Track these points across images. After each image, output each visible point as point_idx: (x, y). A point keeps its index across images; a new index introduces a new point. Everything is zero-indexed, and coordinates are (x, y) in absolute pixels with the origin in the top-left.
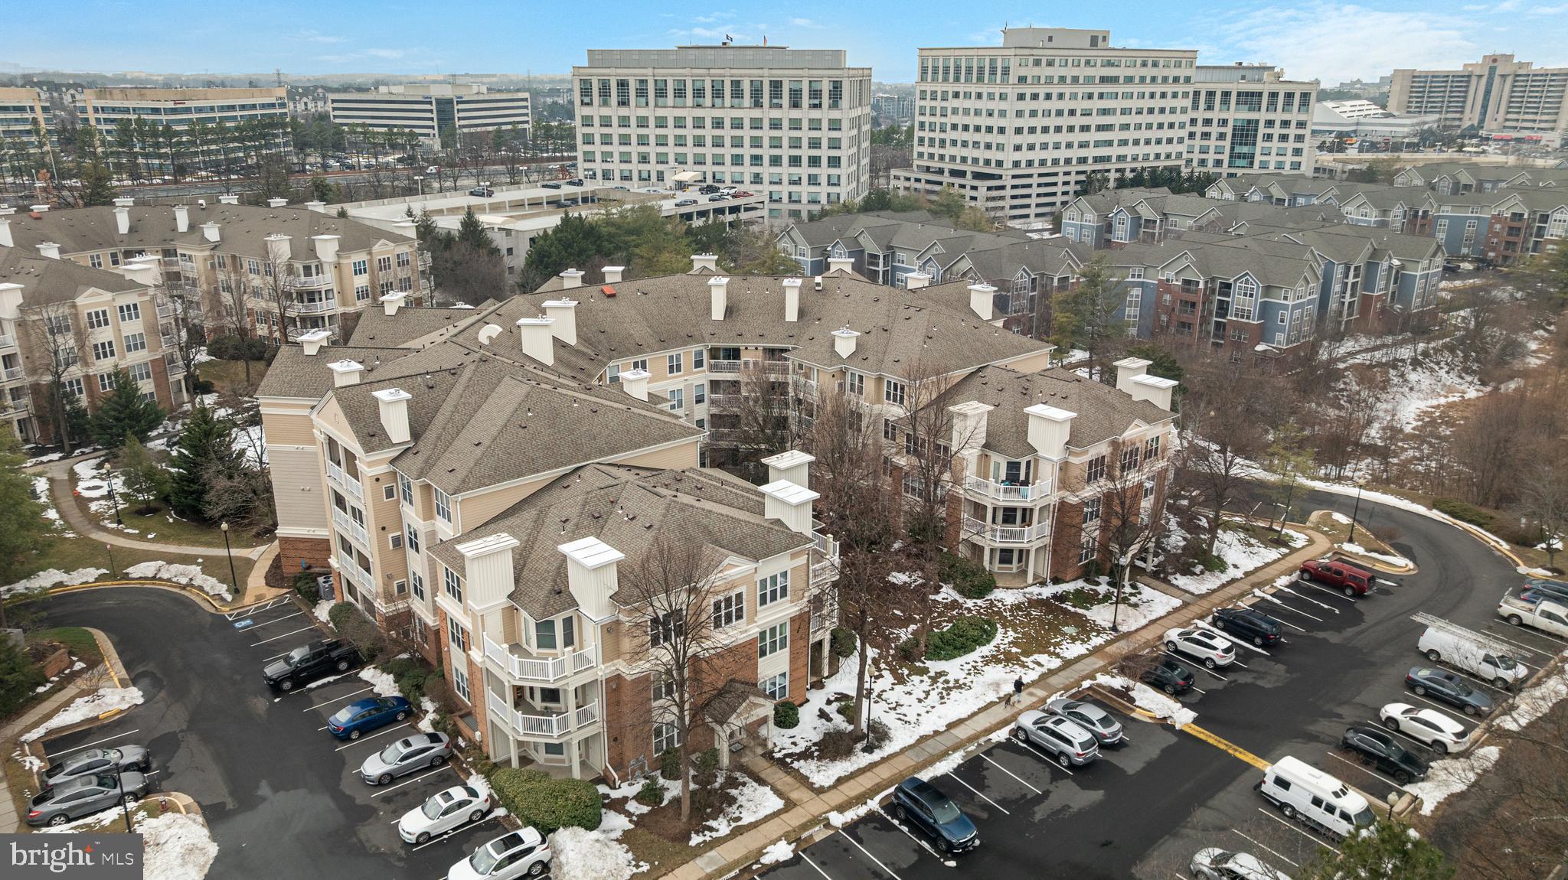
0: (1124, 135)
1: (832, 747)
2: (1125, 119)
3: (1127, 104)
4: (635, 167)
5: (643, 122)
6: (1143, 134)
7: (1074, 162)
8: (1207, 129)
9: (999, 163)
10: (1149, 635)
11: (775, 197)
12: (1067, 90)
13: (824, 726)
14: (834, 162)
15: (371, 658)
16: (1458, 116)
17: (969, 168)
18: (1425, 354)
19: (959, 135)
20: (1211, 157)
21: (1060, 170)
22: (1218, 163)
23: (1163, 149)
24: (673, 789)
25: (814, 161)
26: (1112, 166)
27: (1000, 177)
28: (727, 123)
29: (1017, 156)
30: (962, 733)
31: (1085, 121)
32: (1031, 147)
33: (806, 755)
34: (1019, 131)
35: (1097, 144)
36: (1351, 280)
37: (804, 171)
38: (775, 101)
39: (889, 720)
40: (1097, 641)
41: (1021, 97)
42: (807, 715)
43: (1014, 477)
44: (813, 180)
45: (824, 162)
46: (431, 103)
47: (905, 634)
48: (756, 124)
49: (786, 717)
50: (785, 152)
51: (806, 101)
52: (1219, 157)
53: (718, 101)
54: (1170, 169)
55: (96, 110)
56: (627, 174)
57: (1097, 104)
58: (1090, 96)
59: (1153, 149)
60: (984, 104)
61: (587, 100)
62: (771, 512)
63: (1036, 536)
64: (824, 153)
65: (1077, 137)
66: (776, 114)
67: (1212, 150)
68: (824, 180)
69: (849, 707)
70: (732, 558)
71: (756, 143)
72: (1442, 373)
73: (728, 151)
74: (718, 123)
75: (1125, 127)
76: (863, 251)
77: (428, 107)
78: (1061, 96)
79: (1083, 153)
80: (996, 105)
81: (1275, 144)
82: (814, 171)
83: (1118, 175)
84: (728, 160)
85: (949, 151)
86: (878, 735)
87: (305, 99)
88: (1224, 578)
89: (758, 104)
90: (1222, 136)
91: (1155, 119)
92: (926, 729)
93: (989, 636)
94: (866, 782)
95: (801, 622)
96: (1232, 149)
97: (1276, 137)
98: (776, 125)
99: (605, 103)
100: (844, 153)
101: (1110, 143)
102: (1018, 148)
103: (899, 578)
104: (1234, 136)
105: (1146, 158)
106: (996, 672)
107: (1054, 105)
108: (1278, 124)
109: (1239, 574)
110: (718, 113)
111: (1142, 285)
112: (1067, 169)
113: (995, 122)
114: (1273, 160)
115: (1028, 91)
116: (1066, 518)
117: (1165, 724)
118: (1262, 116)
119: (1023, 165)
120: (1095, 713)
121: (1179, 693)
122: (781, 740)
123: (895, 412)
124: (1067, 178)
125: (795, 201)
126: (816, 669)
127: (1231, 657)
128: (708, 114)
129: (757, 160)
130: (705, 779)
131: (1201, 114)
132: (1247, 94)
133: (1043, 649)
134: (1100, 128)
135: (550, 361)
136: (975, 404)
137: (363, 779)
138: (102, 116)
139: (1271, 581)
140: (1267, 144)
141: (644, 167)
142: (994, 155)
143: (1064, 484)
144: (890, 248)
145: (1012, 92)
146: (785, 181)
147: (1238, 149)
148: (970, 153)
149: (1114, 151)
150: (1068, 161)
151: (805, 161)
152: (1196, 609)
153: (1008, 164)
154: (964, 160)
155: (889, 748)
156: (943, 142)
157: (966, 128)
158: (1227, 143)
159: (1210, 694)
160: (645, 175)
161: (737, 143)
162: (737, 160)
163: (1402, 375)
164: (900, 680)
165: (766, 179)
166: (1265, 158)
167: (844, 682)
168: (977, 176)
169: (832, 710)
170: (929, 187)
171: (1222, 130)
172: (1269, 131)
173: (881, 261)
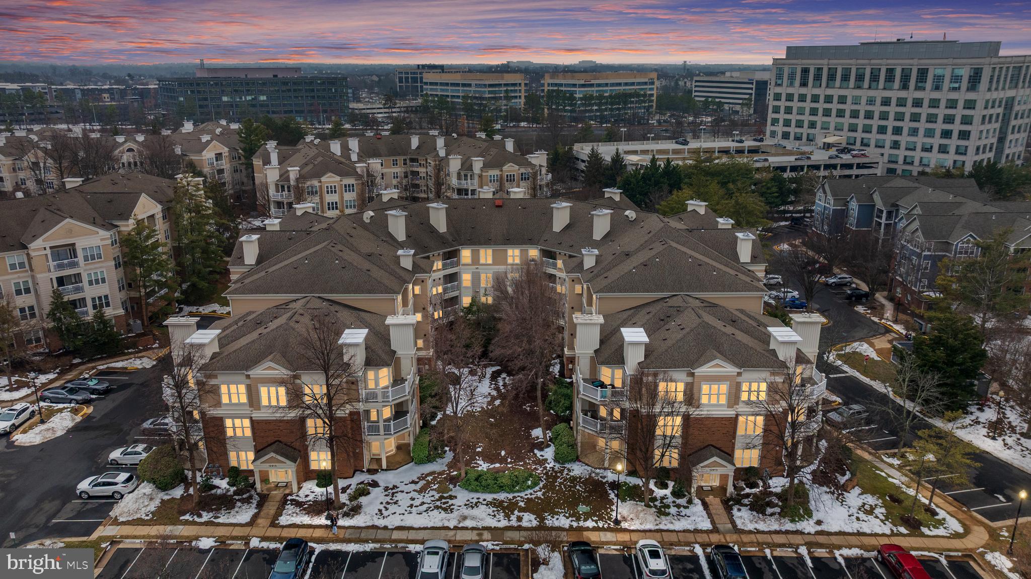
4: (805, 131)
5: (815, 99)
11: (908, 160)
14: (964, 135)
25: (946, 134)
37: (937, 141)
38: (920, 85)
44: (943, 149)
45: (955, 134)
46: (752, 84)
50: (922, 126)
51: (947, 84)
53: (874, 85)
56: (798, 135)
61: (779, 82)
64: (956, 127)
68: (952, 149)
71: (900, 117)
73: (875, 123)
74: (871, 101)
76: (874, 206)
77: (750, 86)
82: (945, 141)
99: (791, 84)
100: (974, 128)
110: (872, 93)
125: (925, 165)
129: (898, 130)
144: (895, 205)
146: (919, 147)
151: (938, 133)
161: (884, 116)
164: (423, 490)
165: (903, 145)
173: (884, 215)
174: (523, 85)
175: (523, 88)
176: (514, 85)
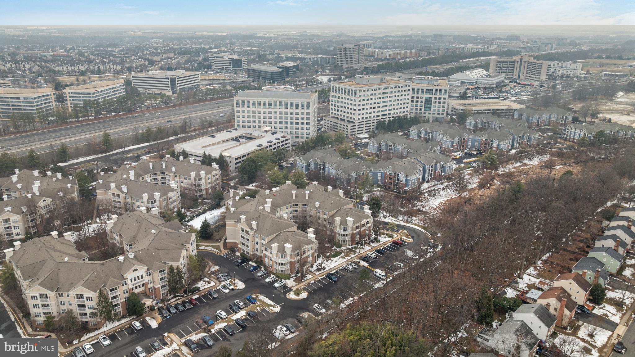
0: (390, 108)
1: (318, 270)
2: (390, 103)
3: (391, 99)
4: (252, 124)
5: (254, 112)
6: (396, 107)
7: (376, 117)
8: (417, 100)
9: (354, 119)
10: (365, 253)
11: (291, 133)
12: (373, 97)
13: (317, 267)
14: (308, 124)
15: (251, 260)
16: (512, 74)
17: (346, 119)
18: (446, 186)
19: (343, 109)
20: (419, 108)
21: (372, 119)
22: (421, 109)
23: (402, 110)
24: (298, 275)
25: (302, 123)
26: (387, 117)
27: (354, 123)
28: (278, 113)
29: (359, 117)
30: (336, 268)
31: (379, 105)
32: (363, 114)
33: (315, 271)
34: (359, 110)
35: (382, 111)
36: (431, 169)
37: (300, 126)
38: (291, 107)
39: (326, 266)
40: (357, 254)
41: (360, 101)
42: (314, 266)
43: (344, 229)
44: (302, 128)
45: (305, 124)
46: (168, 79)
47: (328, 254)
48: (286, 113)
49: (312, 266)
50: (294, 121)
51: (300, 107)
52: (421, 108)
53: (275, 107)
54: (404, 116)
55: (69, 93)
56: (249, 126)
57: (382, 100)
58: (380, 98)
59: (399, 111)
60: (350, 102)
61: (238, 106)
62: (309, 238)
63: (348, 238)
64: (305, 121)
65: (376, 110)
66: (291, 111)
67: (419, 106)
68: (305, 129)
69: (320, 265)
70: (305, 246)
71: (286, 118)
72: (449, 191)
73: (278, 120)
74: (275, 113)
75: (390, 105)
78: (371, 99)
79: (378, 114)
80: (353, 103)
81: (437, 104)
82: (302, 126)
83: (389, 119)
84: (278, 123)
85: (340, 113)
86: (324, 268)
87: (109, 65)
88: (379, 244)
89: (287, 108)
90: (422, 102)
91: (400, 102)
92: (331, 267)
93: (341, 254)
94: (323, 274)
95: (313, 253)
96: (425, 105)
97: (437, 102)
98: (292, 113)
99: (243, 107)
100: (310, 121)
101: (386, 110)
102: (359, 115)
103: (327, 245)
104: (425, 102)
105: (397, 113)
106: (341, 259)
107: (369, 102)
108: (438, 98)
109: (382, 243)
110: (275, 110)
111: (381, 172)
112: (374, 119)
113: (353, 107)
114: (437, 109)
115: (362, 99)
116: (353, 235)
117: (364, 266)
118: (433, 96)
119: (361, 119)
120: (353, 264)
121: (367, 262)
122: (311, 269)
123: (325, 217)
124: (374, 121)
126: (315, 260)
127: (376, 256)
128: (273, 110)
129: (286, 123)
130: (302, 274)
131: (415, 95)
132: (429, 90)
133: (348, 256)
134: (383, 107)
135: (269, 211)
136: (338, 217)
137: (258, 276)
138: (71, 95)
139: (387, 244)
140: (435, 104)
141: (254, 124)
142: (353, 116)
143: (352, 230)
144: (324, 162)
145: (357, 99)
146: (294, 128)
147: (426, 106)
148: (346, 114)
149: (387, 113)
150: (374, 117)
151: (300, 123)
152: (373, 249)
153: (357, 119)
154: (344, 116)
155: (326, 270)
156: (338, 111)
157: (345, 107)
158: (423, 104)
159: (372, 262)
160: (254, 126)
161: (281, 118)
162: (281, 123)
163: (439, 193)
164: (327, 261)
165: (289, 128)
166: (434, 108)
167: (319, 261)
168: (348, 121)
169: (318, 265)
170: (335, 124)
171: (422, 100)
172: (435, 100)
173: (322, 166)
174: (52, 95)
175: (53, 96)
176: (48, 95)
